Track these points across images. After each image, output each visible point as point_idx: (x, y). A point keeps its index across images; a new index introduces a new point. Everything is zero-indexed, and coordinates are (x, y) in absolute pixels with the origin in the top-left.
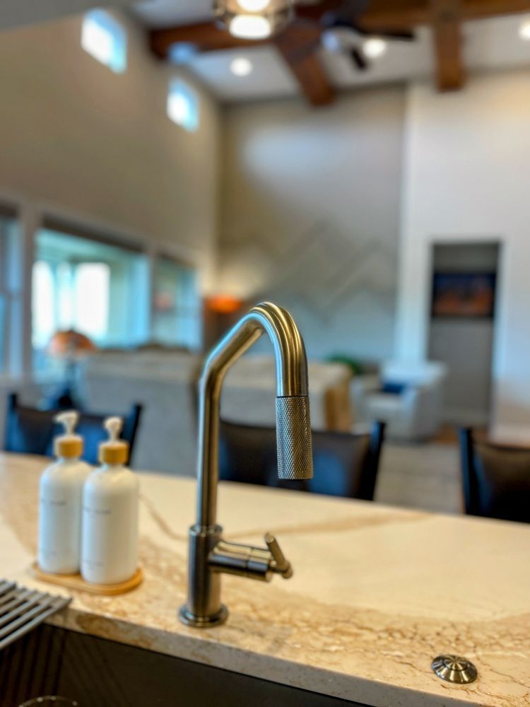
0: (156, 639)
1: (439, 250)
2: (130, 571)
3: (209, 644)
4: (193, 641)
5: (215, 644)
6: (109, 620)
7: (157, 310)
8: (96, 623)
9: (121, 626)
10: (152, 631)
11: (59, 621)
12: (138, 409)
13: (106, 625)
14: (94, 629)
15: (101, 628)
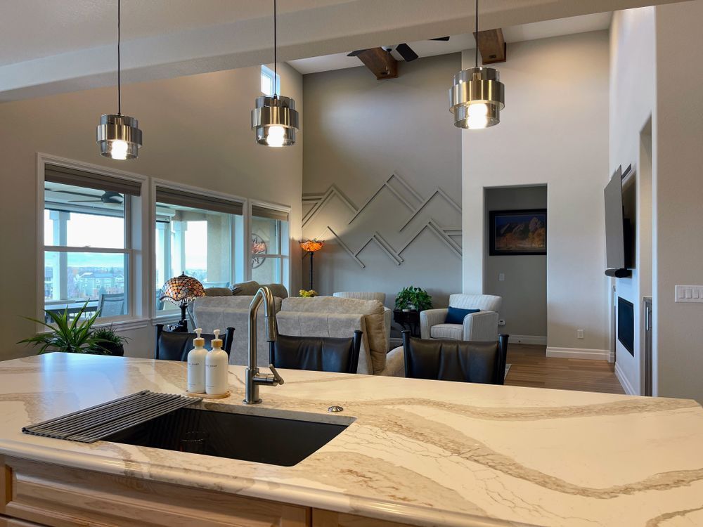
0: (234, 409)
1: (490, 193)
2: (225, 392)
4: (247, 407)
6: (217, 404)
7: (253, 255)
8: (212, 406)
10: (233, 406)
11: (198, 407)
12: (231, 331)
14: (212, 408)
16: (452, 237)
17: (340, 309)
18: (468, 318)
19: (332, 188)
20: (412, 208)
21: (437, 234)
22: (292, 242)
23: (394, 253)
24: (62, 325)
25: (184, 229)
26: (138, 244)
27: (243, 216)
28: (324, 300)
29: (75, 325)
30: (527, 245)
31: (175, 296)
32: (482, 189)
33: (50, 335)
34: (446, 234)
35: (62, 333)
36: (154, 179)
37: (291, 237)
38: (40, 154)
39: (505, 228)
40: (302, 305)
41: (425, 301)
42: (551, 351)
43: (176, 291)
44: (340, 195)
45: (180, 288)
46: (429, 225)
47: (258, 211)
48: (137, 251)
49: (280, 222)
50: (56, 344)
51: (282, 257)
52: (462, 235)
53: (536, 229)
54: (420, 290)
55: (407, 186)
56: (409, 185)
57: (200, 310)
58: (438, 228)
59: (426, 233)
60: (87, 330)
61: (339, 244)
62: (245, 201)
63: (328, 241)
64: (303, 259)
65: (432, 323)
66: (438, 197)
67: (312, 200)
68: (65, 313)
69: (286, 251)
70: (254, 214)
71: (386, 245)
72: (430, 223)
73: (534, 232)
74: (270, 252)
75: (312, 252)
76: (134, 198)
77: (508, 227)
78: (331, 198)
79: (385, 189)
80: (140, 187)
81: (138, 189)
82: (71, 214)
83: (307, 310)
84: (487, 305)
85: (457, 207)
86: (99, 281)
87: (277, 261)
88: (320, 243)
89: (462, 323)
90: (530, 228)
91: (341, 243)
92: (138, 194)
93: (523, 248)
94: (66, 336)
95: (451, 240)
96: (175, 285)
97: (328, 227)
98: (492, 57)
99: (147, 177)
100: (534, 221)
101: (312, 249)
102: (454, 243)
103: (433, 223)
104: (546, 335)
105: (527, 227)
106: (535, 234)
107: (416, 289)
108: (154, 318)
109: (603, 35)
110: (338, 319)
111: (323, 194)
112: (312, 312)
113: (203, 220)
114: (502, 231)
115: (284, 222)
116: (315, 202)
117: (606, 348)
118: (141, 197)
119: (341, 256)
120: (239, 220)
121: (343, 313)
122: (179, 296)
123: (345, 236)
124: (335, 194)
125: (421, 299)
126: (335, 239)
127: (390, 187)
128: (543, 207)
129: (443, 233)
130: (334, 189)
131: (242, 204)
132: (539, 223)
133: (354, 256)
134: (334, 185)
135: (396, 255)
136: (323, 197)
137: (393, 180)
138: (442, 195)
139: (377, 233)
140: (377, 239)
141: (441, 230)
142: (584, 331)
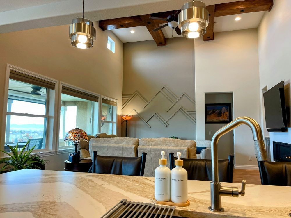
3: (225, 215)
5: (226, 215)
8: (185, 213)
9: (194, 213)
13: (189, 214)
14: (184, 215)
15: (187, 215)
16: (191, 114)
17: (173, 144)
18: (203, 151)
19: (136, 92)
20: (172, 102)
21: (184, 113)
22: (118, 116)
24: (15, 153)
25: (65, 110)
26: (52, 113)
27: (98, 103)
28: (163, 140)
29: (22, 154)
30: (221, 119)
31: (73, 139)
32: (204, 94)
33: (7, 159)
34: (188, 113)
35: (15, 158)
36: (61, 82)
37: (117, 114)
38: (8, 65)
40: (151, 143)
42: (236, 166)
43: (74, 136)
44: (140, 95)
45: (76, 134)
47: (105, 101)
48: (51, 117)
49: (113, 107)
50: (11, 164)
51: (113, 123)
52: (195, 114)
53: (225, 112)
56: (171, 91)
57: (94, 145)
58: (184, 110)
59: (179, 112)
60: (28, 156)
61: (139, 117)
62: (99, 96)
63: (134, 116)
64: (122, 124)
66: (184, 96)
68: (17, 147)
69: (115, 120)
70: (103, 102)
71: (161, 118)
74: (108, 120)
75: (127, 121)
76: (51, 90)
77: (212, 111)
78: (136, 96)
79: (160, 93)
80: (54, 86)
81: (53, 86)
82: (14, 100)
83: (154, 145)
84: (209, 145)
85: (193, 101)
86: (15, 135)
87: (111, 124)
88: (131, 116)
89: (200, 154)
91: (140, 116)
92: (53, 89)
94: (17, 159)
95: (190, 116)
96: (73, 133)
97: (134, 109)
98: (209, 37)
99: (58, 81)
101: (127, 119)
102: (192, 117)
103: (182, 108)
105: (221, 111)
106: (224, 114)
107: (175, 138)
108: (57, 150)
109: (255, 30)
110: (174, 150)
111: (132, 95)
112: (157, 146)
113: (75, 106)
114: (210, 113)
115: (114, 107)
116: (128, 98)
118: (54, 91)
119: (140, 122)
120: (97, 105)
121: (174, 146)
122: (76, 138)
123: (142, 113)
126: (137, 115)
127: (163, 92)
128: (228, 103)
129: (187, 112)
130: (137, 93)
131: (98, 97)
132: (226, 109)
133: (146, 122)
134: (137, 91)
135: (165, 122)
136: (132, 96)
137: (164, 89)
138: (186, 96)
139: (157, 112)
140: (156, 115)
141: (186, 111)
142: (252, 157)
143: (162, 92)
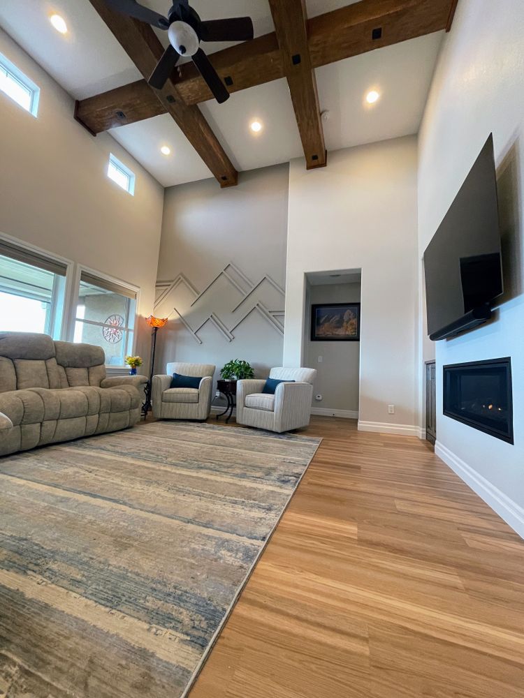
16: (276, 316)
19: (180, 276)
20: (243, 292)
21: (263, 314)
22: (139, 319)
23: (227, 331)
27: (66, 278)
30: (341, 332)
32: (303, 275)
34: (271, 315)
37: (139, 314)
39: (324, 318)
41: (246, 371)
42: (363, 425)
44: (186, 283)
46: (257, 307)
47: (90, 278)
51: (128, 330)
52: (284, 316)
54: (244, 362)
55: (241, 274)
56: (241, 272)
58: (264, 308)
59: (255, 313)
61: (182, 323)
62: (69, 263)
63: (173, 321)
65: (247, 393)
66: (265, 281)
67: (163, 285)
69: (131, 326)
70: (84, 279)
71: (221, 325)
72: (258, 305)
73: (347, 322)
75: (157, 328)
77: (327, 318)
78: (179, 284)
79: (222, 277)
84: (302, 377)
85: (281, 291)
88: (165, 321)
89: (273, 393)
90: (344, 318)
91: (184, 322)
93: (338, 335)
95: (275, 320)
97: (175, 309)
100: (348, 313)
102: (278, 323)
103: (260, 304)
104: (358, 410)
105: (342, 318)
106: (348, 324)
107: (240, 362)
111: (173, 281)
114: (322, 321)
115: (132, 300)
116: (165, 288)
117: (416, 424)
119: (182, 333)
120: (63, 281)
123: (188, 316)
124: (182, 281)
125: (243, 370)
126: (179, 319)
128: (357, 302)
129: (269, 313)
130: (182, 277)
131: (66, 265)
132: (352, 314)
133: (193, 333)
134: (182, 274)
135: (228, 333)
136: (172, 284)
137: (229, 269)
138: (269, 281)
139: (214, 313)
140: (213, 318)
141: (267, 311)
142: (394, 407)
143: (226, 274)
